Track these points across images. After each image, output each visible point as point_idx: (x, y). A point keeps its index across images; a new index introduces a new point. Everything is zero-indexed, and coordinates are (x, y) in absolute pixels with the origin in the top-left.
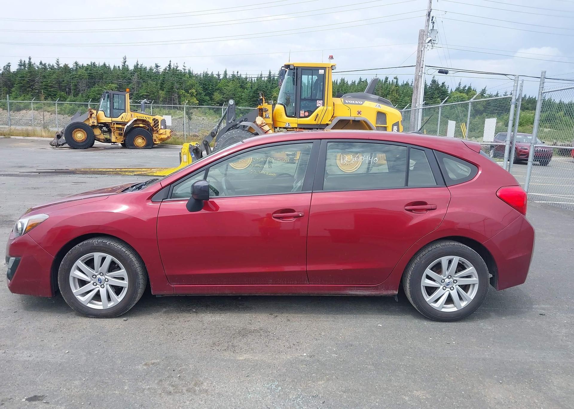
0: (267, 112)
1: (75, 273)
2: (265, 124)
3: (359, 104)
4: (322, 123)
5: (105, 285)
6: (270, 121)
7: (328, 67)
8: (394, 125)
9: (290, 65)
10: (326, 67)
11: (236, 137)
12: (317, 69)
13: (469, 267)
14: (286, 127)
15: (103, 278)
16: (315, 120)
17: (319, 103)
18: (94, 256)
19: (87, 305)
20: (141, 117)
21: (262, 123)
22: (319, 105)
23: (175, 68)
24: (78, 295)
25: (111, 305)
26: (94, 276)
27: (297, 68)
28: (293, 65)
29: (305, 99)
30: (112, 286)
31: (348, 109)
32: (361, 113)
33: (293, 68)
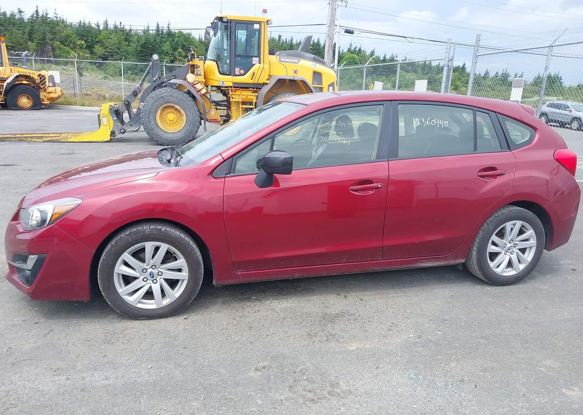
0: (199, 68)
1: (121, 269)
2: (198, 82)
3: (294, 63)
4: (259, 82)
5: (158, 279)
6: (202, 79)
7: (264, 22)
8: (329, 86)
9: (223, 17)
10: (261, 22)
11: (166, 96)
12: (252, 23)
13: (528, 230)
14: (220, 85)
15: (155, 271)
16: (252, 79)
17: (255, 60)
18: (145, 246)
19: (137, 306)
20: (23, 73)
21: (195, 81)
22: (256, 62)
23: (45, 15)
24: (125, 295)
25: (166, 302)
26: (144, 271)
27: (231, 21)
28: (226, 18)
29: (239, 56)
30: (166, 280)
31: (285, 68)
32: (297, 72)
33: (226, 21)
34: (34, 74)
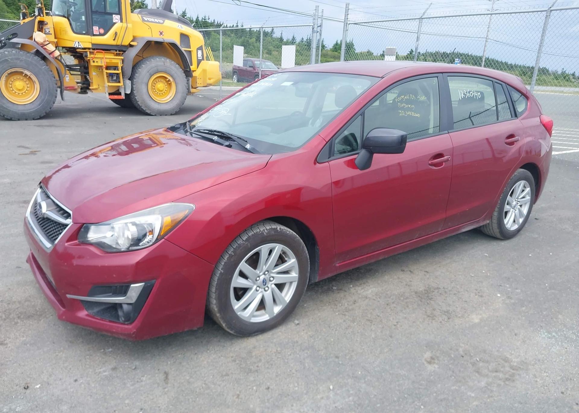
0: (47, 25)
2: (48, 43)
4: (124, 44)
8: (198, 49)
11: (11, 59)
14: (75, 46)
16: (114, 40)
17: (116, 18)
21: (45, 41)
22: (117, 20)
29: (97, 12)
31: (149, 28)
32: (163, 34)
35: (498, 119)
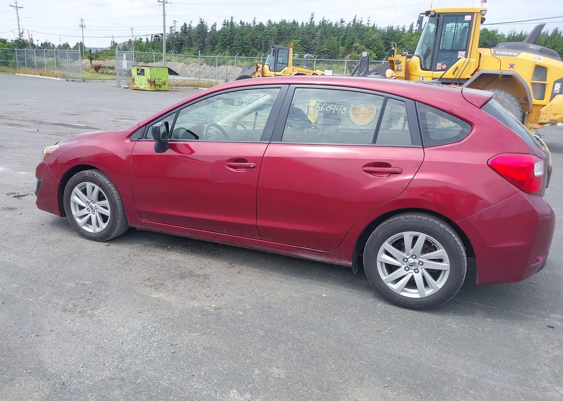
0: (400, 64)
1: (74, 198)
3: (512, 56)
4: (462, 77)
5: (95, 211)
6: (402, 74)
7: (477, 13)
9: (431, 11)
10: (474, 13)
12: (463, 15)
15: (93, 205)
16: (454, 74)
17: (461, 54)
18: (86, 185)
19: (83, 227)
20: (302, 72)
22: (461, 56)
23: (359, 23)
24: (76, 218)
25: (98, 230)
26: (88, 203)
27: (439, 15)
28: (435, 11)
29: (444, 50)
30: (100, 214)
31: (498, 62)
32: (514, 66)
33: (434, 15)
34: (310, 72)
35: (374, 141)
